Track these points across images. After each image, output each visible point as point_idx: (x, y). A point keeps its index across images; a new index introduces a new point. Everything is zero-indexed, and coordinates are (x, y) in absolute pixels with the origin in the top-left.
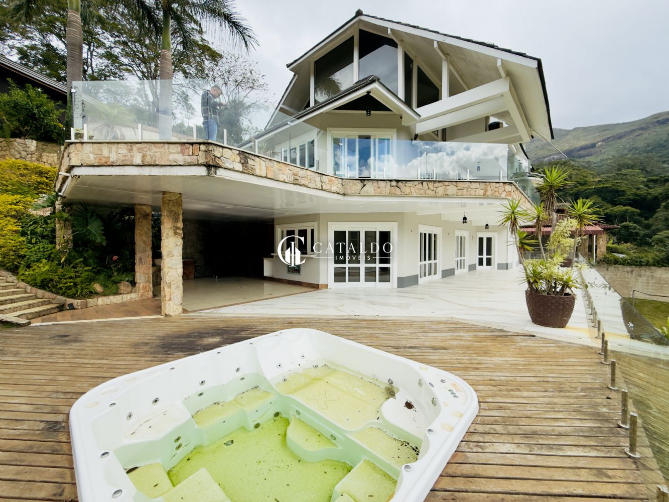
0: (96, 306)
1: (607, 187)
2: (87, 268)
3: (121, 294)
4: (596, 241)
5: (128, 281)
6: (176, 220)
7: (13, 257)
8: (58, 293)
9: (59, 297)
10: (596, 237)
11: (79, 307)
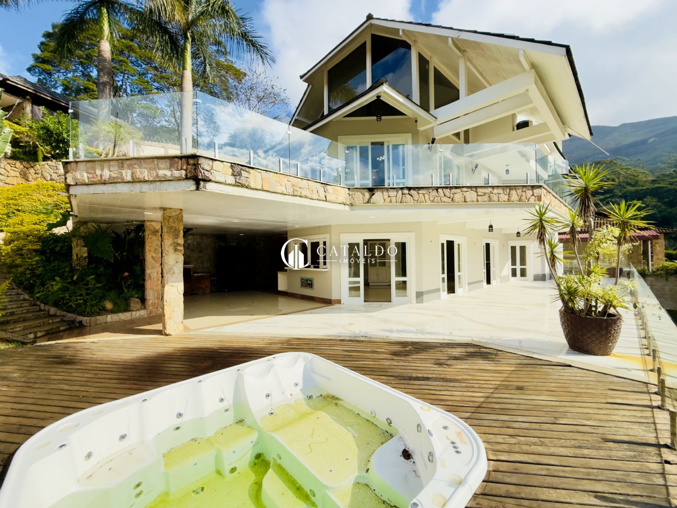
0: (105, 323)
1: (663, 187)
2: (98, 285)
3: (130, 311)
4: (652, 247)
5: (137, 298)
6: (176, 236)
7: (29, 276)
8: (69, 312)
9: (69, 315)
10: (651, 243)
11: (88, 325)
